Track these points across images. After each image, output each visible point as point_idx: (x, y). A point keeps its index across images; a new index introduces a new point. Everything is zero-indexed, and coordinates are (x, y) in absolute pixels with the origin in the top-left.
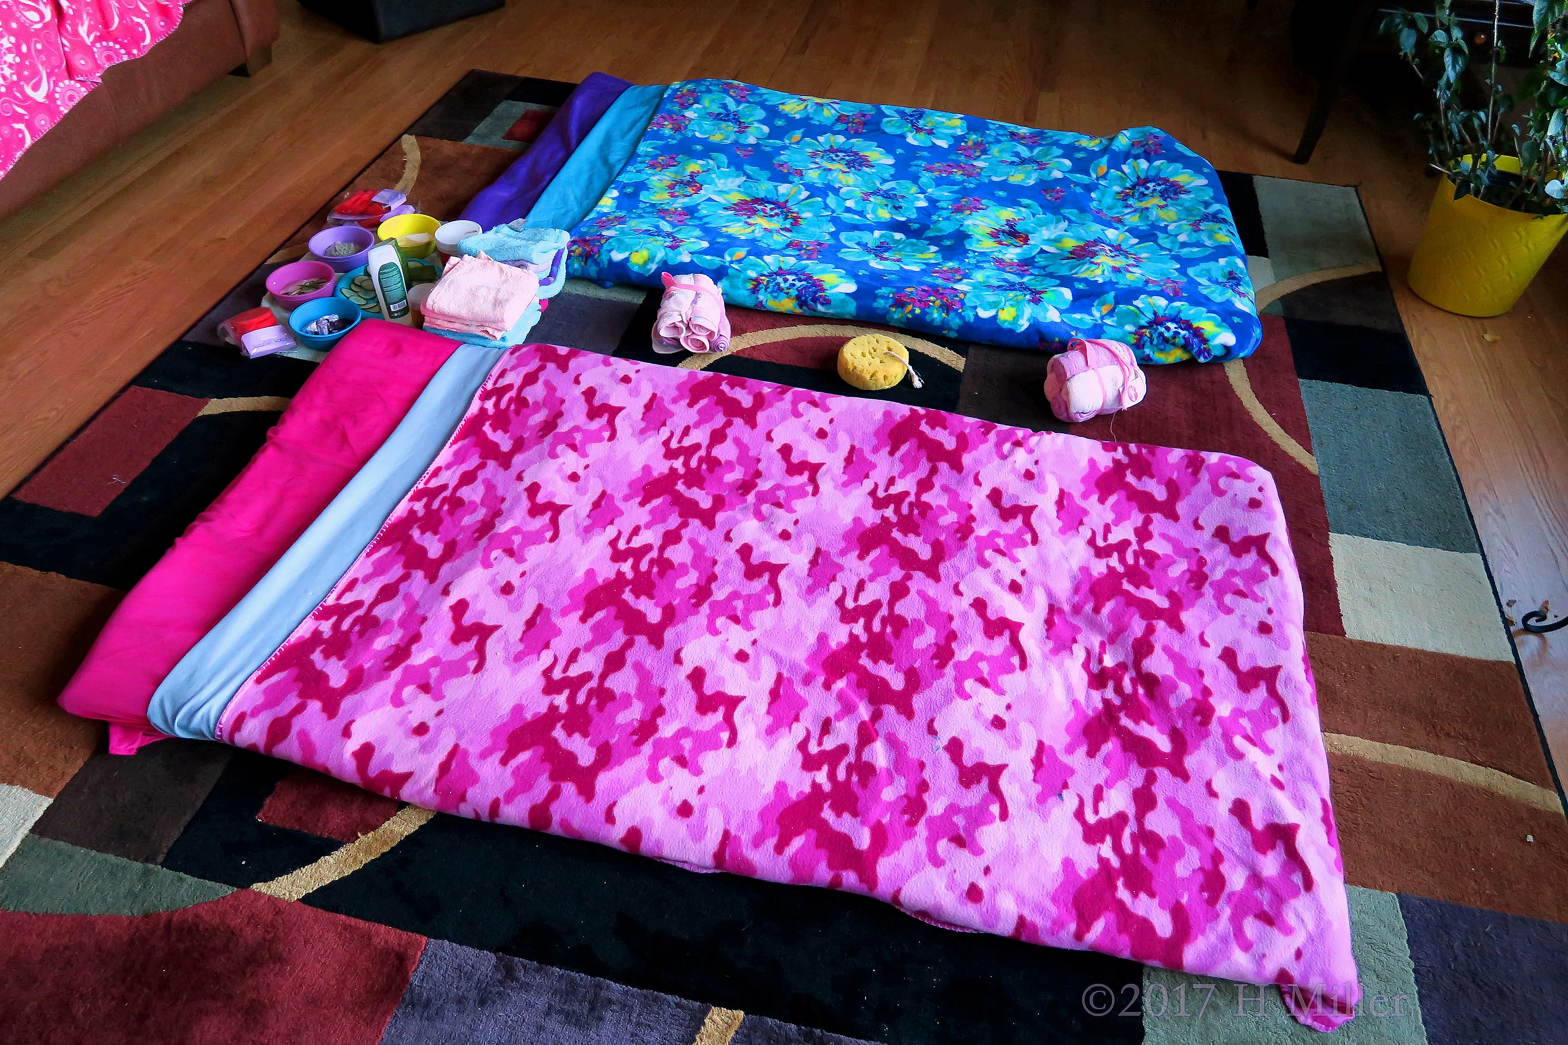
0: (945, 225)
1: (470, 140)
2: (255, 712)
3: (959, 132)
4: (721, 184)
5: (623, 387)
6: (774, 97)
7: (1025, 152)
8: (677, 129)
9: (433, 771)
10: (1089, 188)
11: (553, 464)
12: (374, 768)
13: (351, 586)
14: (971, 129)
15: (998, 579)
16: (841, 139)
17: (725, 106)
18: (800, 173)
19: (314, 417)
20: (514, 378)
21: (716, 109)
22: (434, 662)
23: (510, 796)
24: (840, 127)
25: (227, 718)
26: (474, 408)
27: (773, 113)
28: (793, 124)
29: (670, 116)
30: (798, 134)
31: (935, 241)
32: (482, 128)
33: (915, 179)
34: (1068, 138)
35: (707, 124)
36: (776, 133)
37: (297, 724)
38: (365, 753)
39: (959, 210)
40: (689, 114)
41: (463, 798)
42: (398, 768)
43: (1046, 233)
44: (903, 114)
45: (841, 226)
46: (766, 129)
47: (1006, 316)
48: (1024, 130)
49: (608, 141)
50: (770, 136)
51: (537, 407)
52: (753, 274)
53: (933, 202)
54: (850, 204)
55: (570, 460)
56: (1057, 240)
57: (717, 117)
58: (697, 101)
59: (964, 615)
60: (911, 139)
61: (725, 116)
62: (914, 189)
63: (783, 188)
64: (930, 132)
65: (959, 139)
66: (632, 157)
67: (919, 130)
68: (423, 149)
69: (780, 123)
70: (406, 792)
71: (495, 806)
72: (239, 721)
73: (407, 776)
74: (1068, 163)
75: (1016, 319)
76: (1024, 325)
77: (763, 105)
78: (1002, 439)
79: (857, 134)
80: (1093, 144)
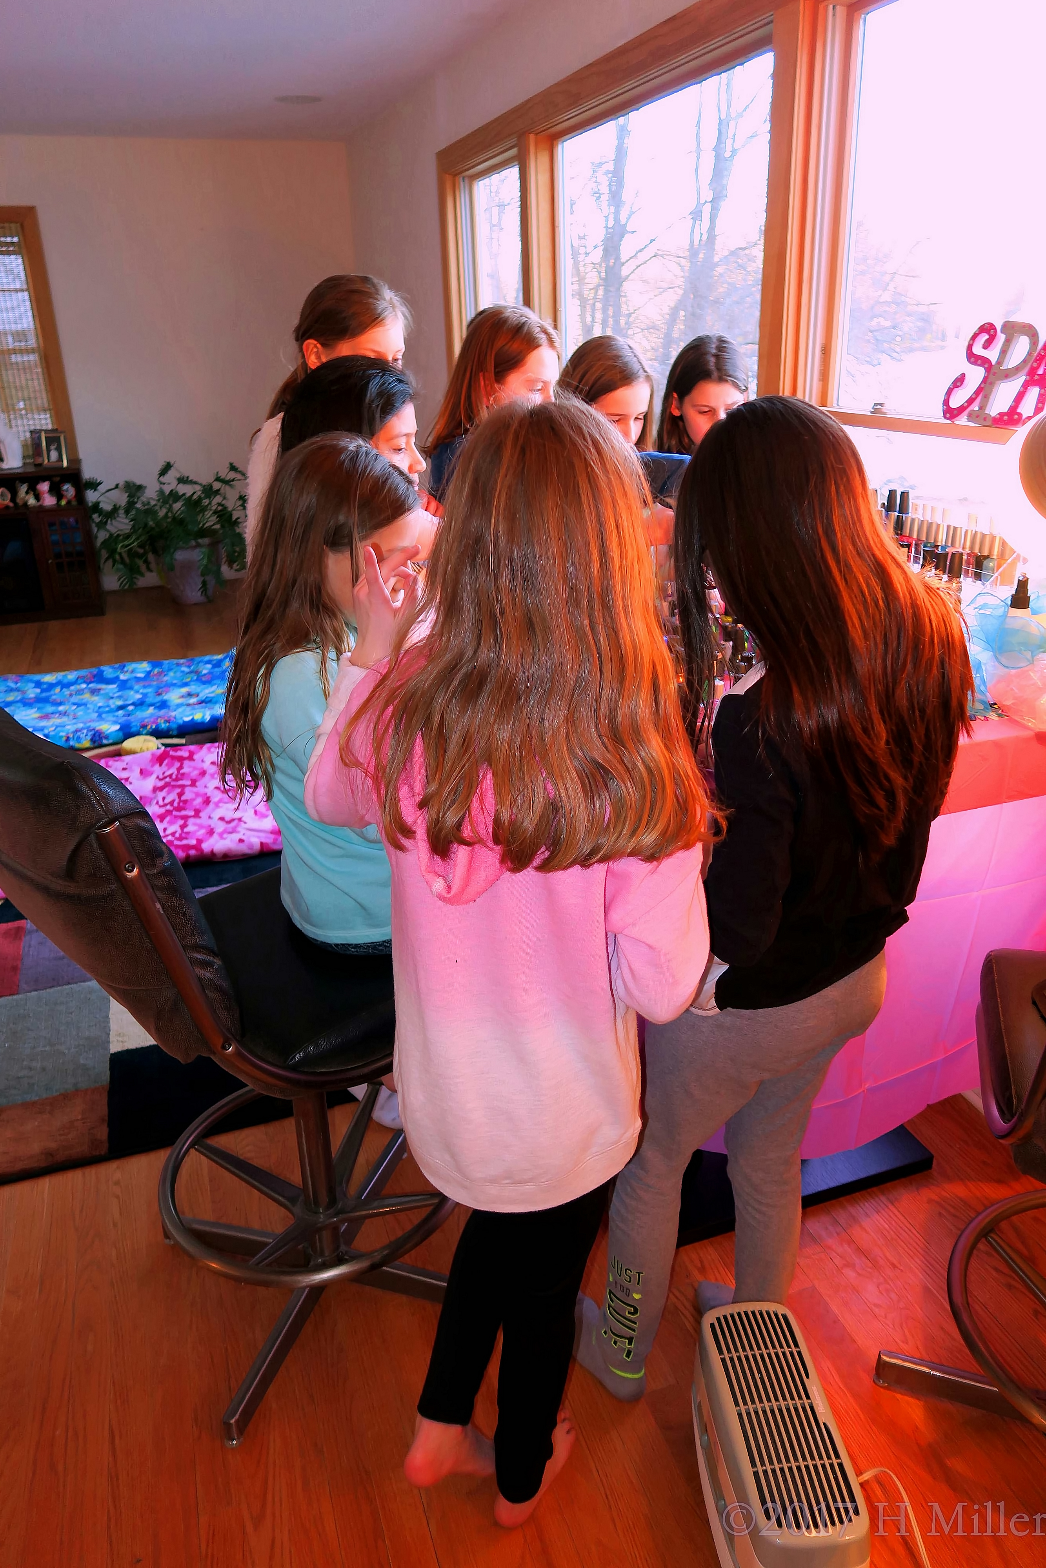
0: (154, 700)
3: (148, 669)
6: (34, 677)
7: (186, 669)
14: (154, 666)
16: (84, 685)
18: (67, 701)
24: (81, 681)
27: (39, 683)
28: (53, 685)
30: (58, 688)
31: (151, 705)
33: (131, 688)
34: (207, 658)
36: (45, 690)
39: (159, 694)
43: (207, 691)
44: (113, 668)
46: (38, 690)
47: (198, 717)
48: (182, 661)
50: (42, 692)
53: (145, 695)
56: (213, 692)
60: (123, 676)
62: (132, 693)
63: (61, 708)
64: (132, 672)
65: (149, 673)
67: (124, 672)
69: (45, 686)
75: (203, 717)
76: (208, 718)
77: (32, 681)
79: (92, 682)
80: (220, 657)
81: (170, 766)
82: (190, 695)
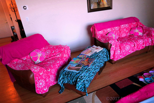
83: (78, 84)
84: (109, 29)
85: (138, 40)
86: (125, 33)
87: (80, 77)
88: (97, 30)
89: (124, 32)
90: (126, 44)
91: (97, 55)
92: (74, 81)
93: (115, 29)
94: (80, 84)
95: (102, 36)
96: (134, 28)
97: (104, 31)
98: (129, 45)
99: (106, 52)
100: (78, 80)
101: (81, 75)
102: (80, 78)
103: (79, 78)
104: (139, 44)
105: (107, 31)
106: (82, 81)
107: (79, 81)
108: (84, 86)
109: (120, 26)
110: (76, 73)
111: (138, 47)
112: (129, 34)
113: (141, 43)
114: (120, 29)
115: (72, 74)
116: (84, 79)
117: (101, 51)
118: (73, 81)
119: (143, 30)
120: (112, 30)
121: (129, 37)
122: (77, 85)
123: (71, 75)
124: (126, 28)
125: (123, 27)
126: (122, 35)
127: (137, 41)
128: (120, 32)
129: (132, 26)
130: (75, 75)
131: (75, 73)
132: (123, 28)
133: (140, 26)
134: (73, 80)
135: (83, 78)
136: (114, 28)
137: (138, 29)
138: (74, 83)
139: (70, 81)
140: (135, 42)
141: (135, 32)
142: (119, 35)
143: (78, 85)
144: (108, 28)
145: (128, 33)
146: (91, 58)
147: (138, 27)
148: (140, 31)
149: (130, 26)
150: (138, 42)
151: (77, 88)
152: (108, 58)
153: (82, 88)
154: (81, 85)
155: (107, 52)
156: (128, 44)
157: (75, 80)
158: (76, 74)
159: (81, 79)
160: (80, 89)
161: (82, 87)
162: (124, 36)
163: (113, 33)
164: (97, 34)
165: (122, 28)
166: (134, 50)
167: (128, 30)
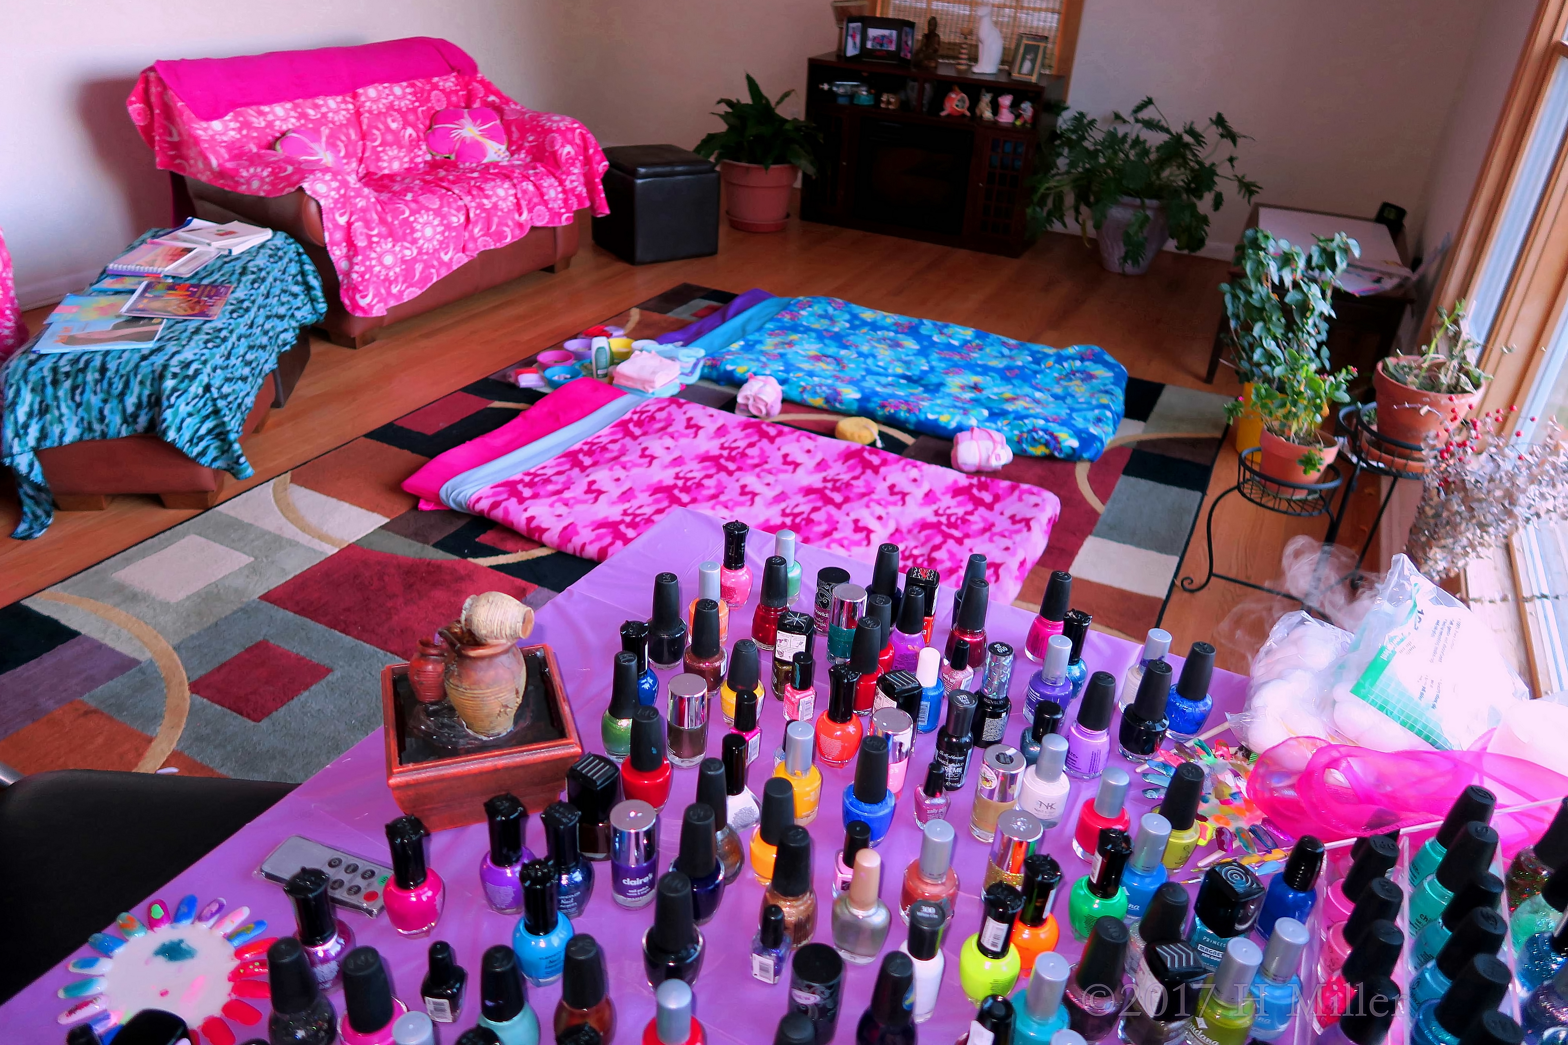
0: (933, 379)
1: (670, 314)
2: (487, 497)
3: (969, 338)
4: (806, 346)
5: (709, 419)
6: (857, 309)
7: (1006, 352)
8: (793, 319)
9: (560, 529)
10: (1036, 372)
11: (660, 442)
12: (534, 524)
13: (544, 468)
14: (979, 336)
15: (872, 514)
16: (892, 334)
17: (826, 311)
18: (856, 346)
19: (545, 409)
20: (653, 408)
21: (821, 312)
22: (574, 498)
23: (591, 542)
24: (894, 328)
25: (474, 498)
26: (627, 416)
27: (855, 317)
28: (865, 323)
29: (791, 313)
30: (865, 329)
31: (922, 386)
32: (679, 310)
33: (928, 357)
34: (1037, 347)
35: (812, 319)
36: (853, 327)
37: (503, 505)
38: (531, 519)
39: (947, 373)
40: (803, 312)
41: (570, 541)
42: (544, 525)
43: (995, 390)
44: (935, 325)
45: (869, 372)
46: (847, 325)
47: (948, 418)
48: (1012, 342)
49: (750, 320)
50: (849, 329)
51: (660, 421)
52: (803, 384)
53: (932, 369)
54: (881, 364)
55: (668, 442)
56: (1000, 393)
57: (821, 316)
58: (810, 306)
59: (846, 523)
60: (936, 338)
61: (826, 316)
62: (924, 361)
63: (843, 352)
64: (951, 336)
65: (966, 341)
66: (760, 329)
67: (942, 333)
68: (641, 315)
69: (857, 323)
70: (546, 537)
71: (583, 546)
72: (479, 500)
73: (547, 530)
74: (1030, 359)
75: (949, 422)
76: (953, 424)
77: (850, 313)
78: (907, 464)
79: (903, 333)
80: (1050, 351)
81: (851, 469)
82: (976, 388)
83: (171, 406)
84: (279, 110)
85: (488, 186)
86: (400, 147)
87: (177, 370)
88: (188, 114)
89: (390, 138)
90: (413, 206)
91: (239, 265)
92: (139, 406)
93: (324, 115)
94: (183, 409)
95: (237, 152)
96: (452, 115)
97: (246, 125)
98: (437, 213)
99: (292, 254)
100: (169, 384)
101: (177, 358)
102: (175, 375)
103: (169, 375)
104: (495, 206)
105: (270, 124)
106: (196, 388)
107: (174, 390)
108: (209, 424)
109: (355, 96)
110: (136, 357)
111: (489, 228)
112: (423, 155)
113: (505, 199)
114: (358, 114)
115: (112, 366)
116: (204, 378)
117: (262, 246)
118: (130, 409)
119: (507, 126)
120: (303, 116)
121: (426, 173)
122: (168, 414)
123: (103, 370)
124: (399, 111)
125: (374, 101)
126: (379, 159)
127: (481, 189)
128: (364, 136)
129: (438, 102)
130: (137, 366)
131: (126, 356)
132: (380, 113)
133: (485, 104)
134: (131, 401)
135: (197, 373)
136: (316, 107)
137: (474, 120)
138: (135, 416)
139: (102, 419)
140: (469, 193)
141: (463, 141)
142: (361, 161)
143: (175, 414)
144: (270, 102)
145: (414, 144)
146: (205, 282)
147: (477, 105)
148: (491, 135)
149: (422, 97)
150: (487, 197)
151: (171, 435)
152: (313, 300)
153: (201, 438)
154: (190, 415)
155: (302, 264)
156: (428, 210)
157: (146, 392)
158: (144, 358)
159: (187, 376)
160: (191, 441)
161: (203, 431)
162: (396, 166)
163: (317, 139)
164: (197, 141)
165: (370, 112)
166: (471, 245)
167: (414, 127)
